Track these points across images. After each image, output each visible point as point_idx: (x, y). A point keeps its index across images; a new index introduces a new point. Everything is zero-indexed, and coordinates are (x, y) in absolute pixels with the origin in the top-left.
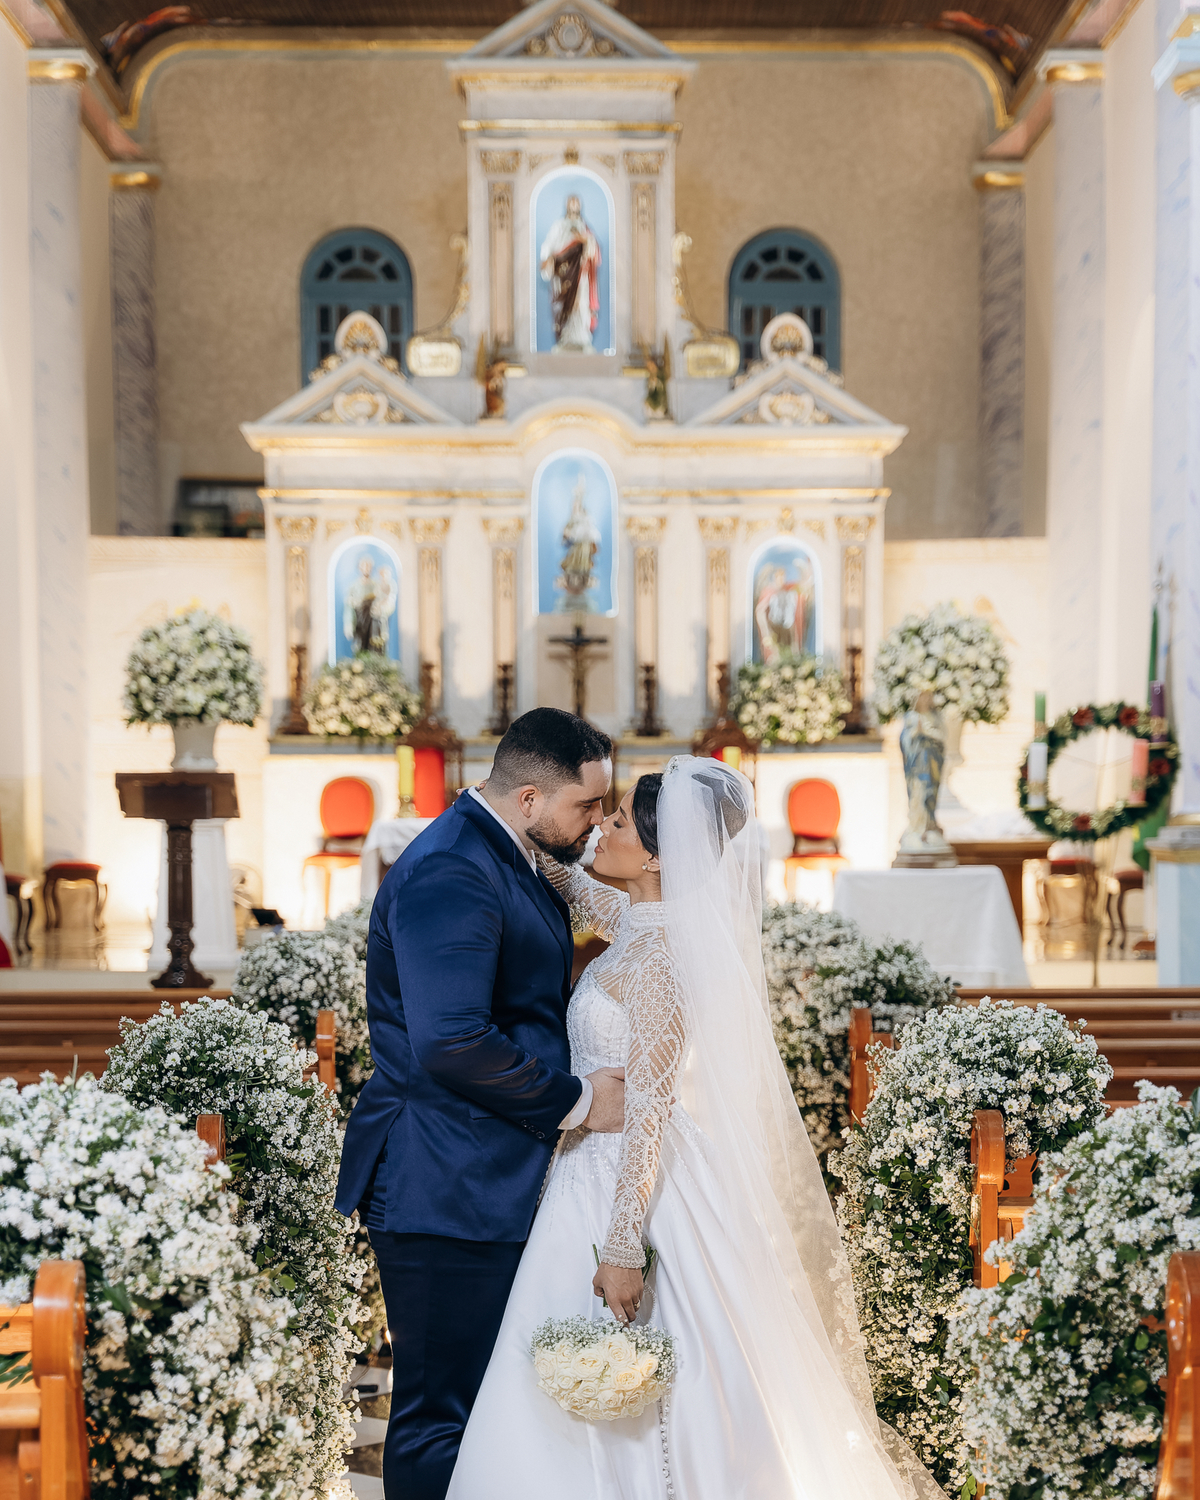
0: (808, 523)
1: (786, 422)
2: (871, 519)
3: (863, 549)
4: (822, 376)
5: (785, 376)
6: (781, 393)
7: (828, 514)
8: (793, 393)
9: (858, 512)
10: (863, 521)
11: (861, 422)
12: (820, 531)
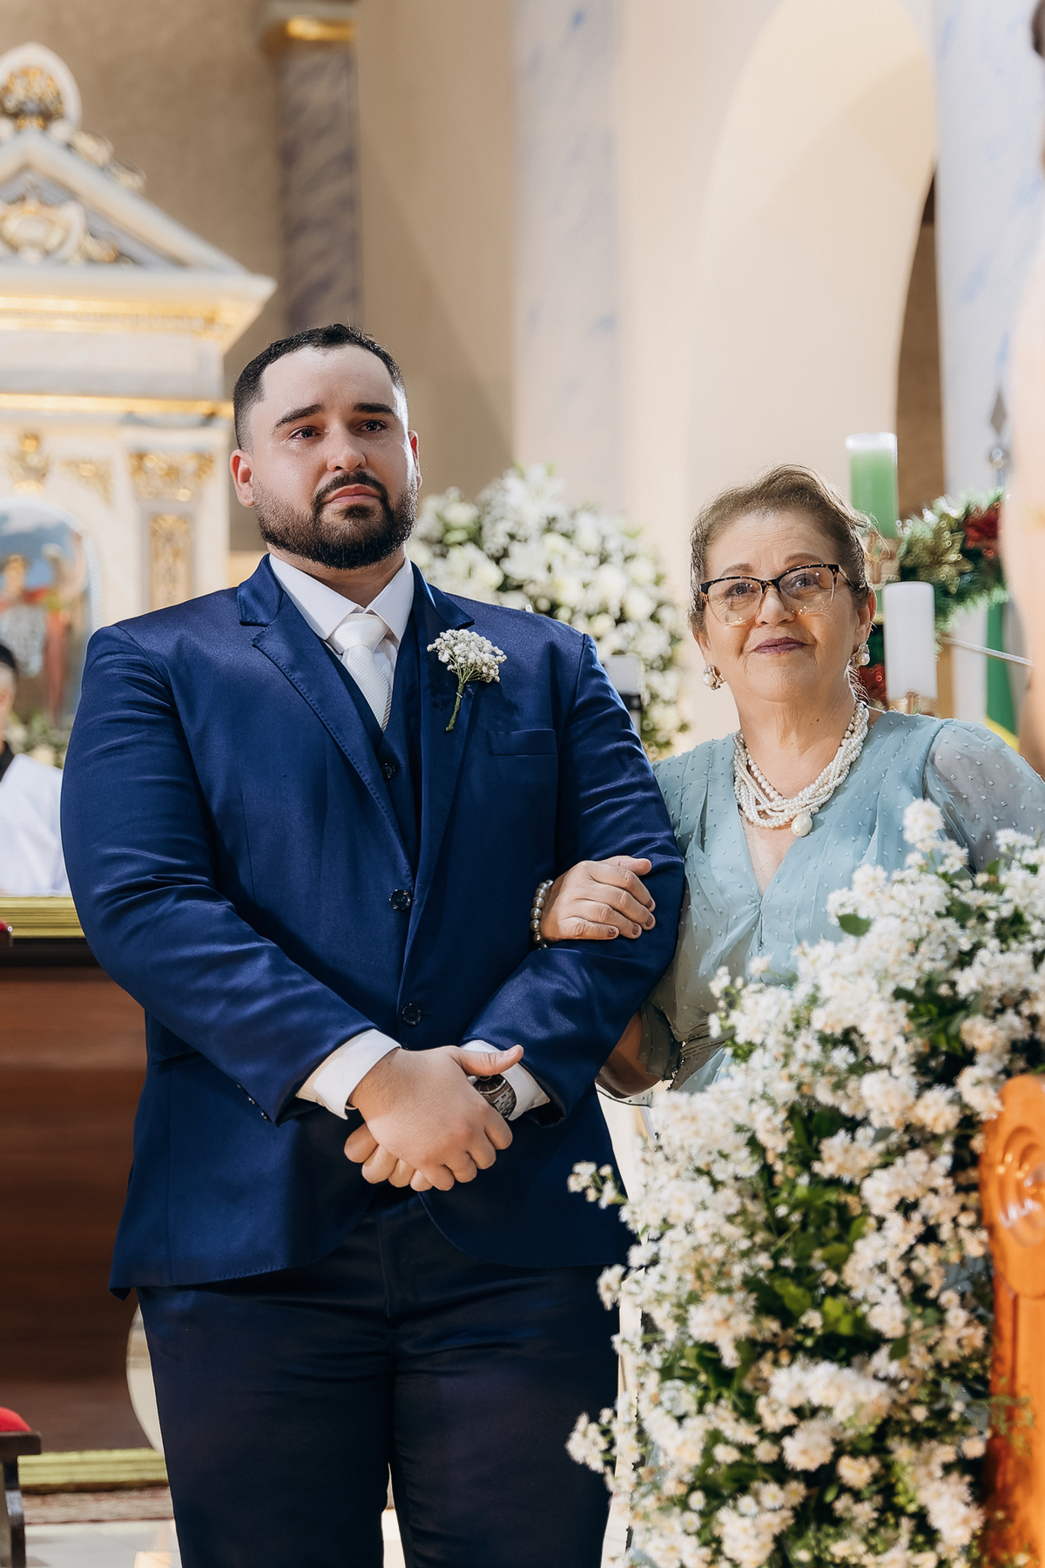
0: (73, 464)
1: (31, 256)
2: (204, 460)
3: (188, 519)
4: (103, 169)
5: (25, 168)
6: (22, 199)
7: (113, 447)
8: (43, 203)
9: (180, 443)
10: (190, 465)
11: (178, 263)
12: (100, 478)
